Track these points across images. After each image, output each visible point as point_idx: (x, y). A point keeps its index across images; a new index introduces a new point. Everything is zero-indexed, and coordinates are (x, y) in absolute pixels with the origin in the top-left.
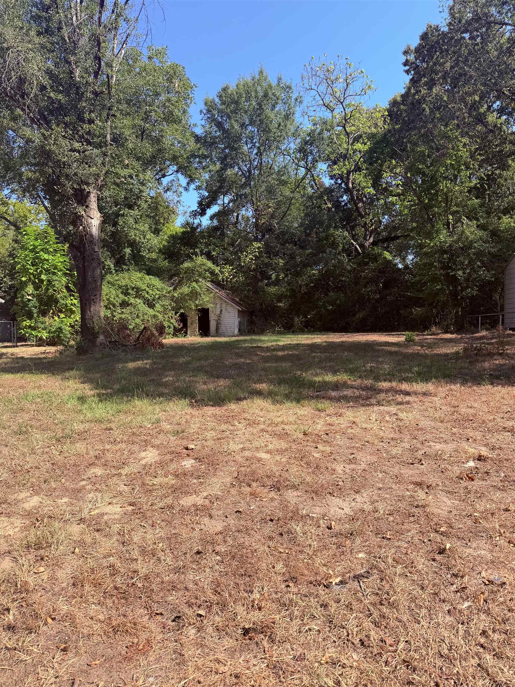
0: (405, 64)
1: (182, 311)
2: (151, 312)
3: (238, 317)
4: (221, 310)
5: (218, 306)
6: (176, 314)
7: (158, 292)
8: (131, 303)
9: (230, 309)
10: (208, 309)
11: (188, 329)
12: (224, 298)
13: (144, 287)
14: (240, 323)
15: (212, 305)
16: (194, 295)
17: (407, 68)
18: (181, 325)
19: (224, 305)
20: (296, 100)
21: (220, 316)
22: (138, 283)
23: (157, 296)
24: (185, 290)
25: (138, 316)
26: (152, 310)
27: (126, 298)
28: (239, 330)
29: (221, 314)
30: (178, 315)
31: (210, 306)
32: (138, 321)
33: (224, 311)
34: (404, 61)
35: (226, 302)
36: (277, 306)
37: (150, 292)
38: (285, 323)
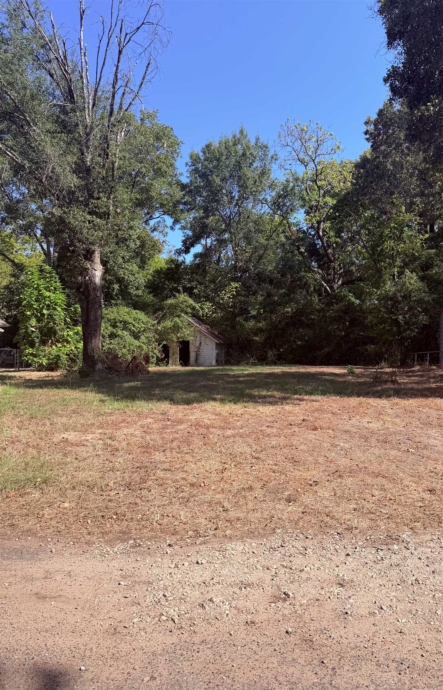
0: (366, 133)
1: (165, 342)
2: (136, 343)
3: (216, 349)
4: (201, 343)
5: (198, 339)
6: (159, 345)
7: (143, 326)
8: (118, 335)
9: (208, 341)
10: (189, 341)
11: (170, 359)
12: (204, 332)
13: (131, 320)
14: (218, 354)
15: (192, 338)
16: (176, 328)
17: (368, 136)
18: (164, 355)
19: (203, 338)
20: (272, 157)
21: (199, 348)
23: (142, 329)
24: (168, 324)
25: (124, 347)
26: (137, 341)
27: (115, 330)
28: (217, 361)
29: (200, 346)
31: (190, 339)
32: (124, 351)
33: (203, 344)
34: (365, 130)
35: (205, 335)
36: (253, 340)
37: (136, 325)
38: (260, 355)
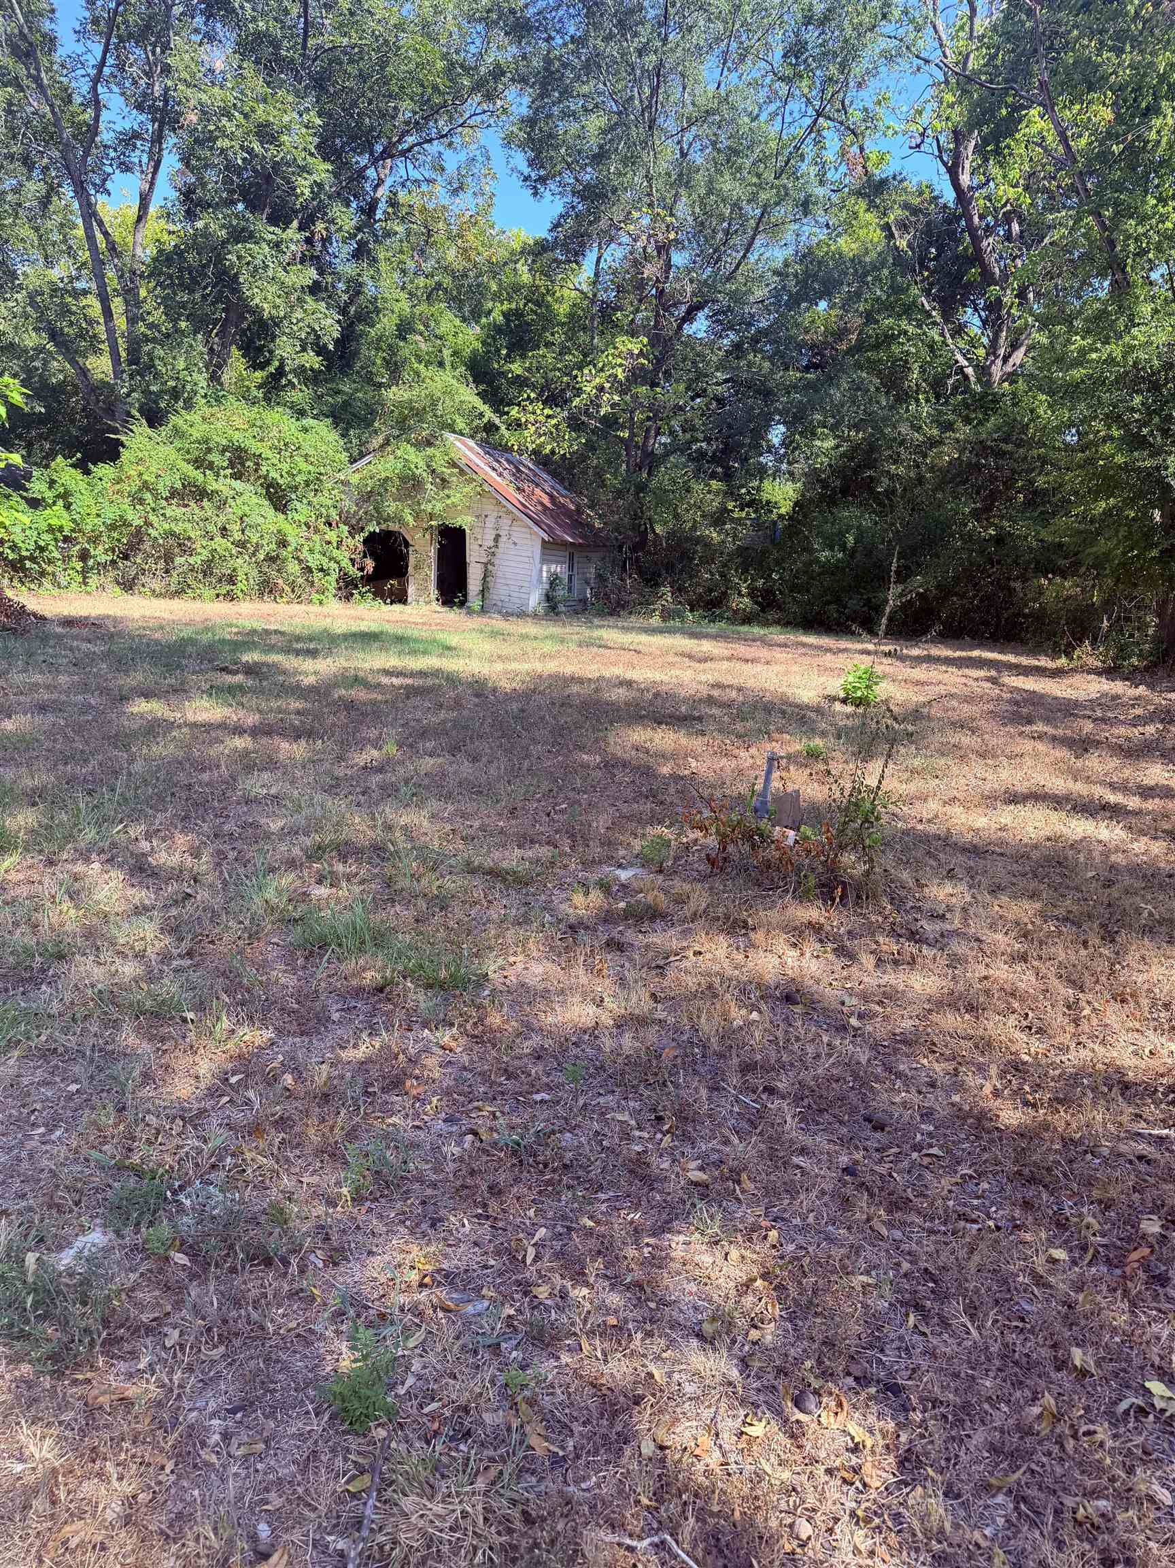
3: (543, 562)
4: (498, 536)
5: (490, 522)
9: (520, 535)
10: (463, 530)
11: (411, 582)
15: (472, 519)
19: (505, 522)
21: (493, 554)
22: (237, 436)
26: (279, 516)
27: (201, 478)
29: (496, 546)
30: (360, 538)
31: (464, 520)
33: (503, 539)
35: (509, 512)
